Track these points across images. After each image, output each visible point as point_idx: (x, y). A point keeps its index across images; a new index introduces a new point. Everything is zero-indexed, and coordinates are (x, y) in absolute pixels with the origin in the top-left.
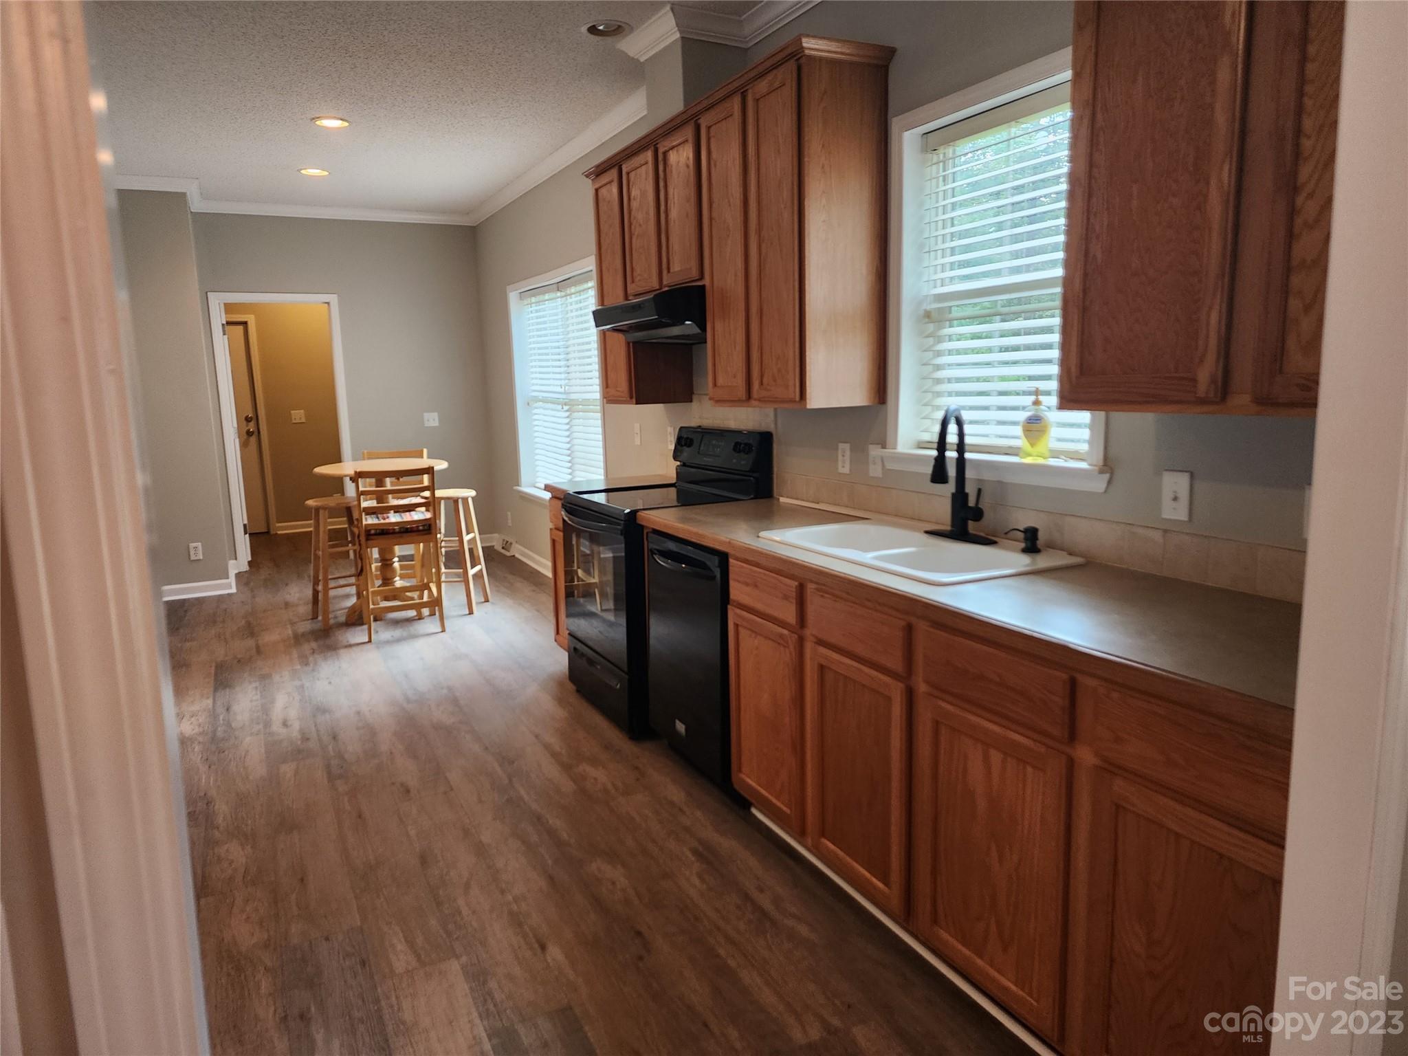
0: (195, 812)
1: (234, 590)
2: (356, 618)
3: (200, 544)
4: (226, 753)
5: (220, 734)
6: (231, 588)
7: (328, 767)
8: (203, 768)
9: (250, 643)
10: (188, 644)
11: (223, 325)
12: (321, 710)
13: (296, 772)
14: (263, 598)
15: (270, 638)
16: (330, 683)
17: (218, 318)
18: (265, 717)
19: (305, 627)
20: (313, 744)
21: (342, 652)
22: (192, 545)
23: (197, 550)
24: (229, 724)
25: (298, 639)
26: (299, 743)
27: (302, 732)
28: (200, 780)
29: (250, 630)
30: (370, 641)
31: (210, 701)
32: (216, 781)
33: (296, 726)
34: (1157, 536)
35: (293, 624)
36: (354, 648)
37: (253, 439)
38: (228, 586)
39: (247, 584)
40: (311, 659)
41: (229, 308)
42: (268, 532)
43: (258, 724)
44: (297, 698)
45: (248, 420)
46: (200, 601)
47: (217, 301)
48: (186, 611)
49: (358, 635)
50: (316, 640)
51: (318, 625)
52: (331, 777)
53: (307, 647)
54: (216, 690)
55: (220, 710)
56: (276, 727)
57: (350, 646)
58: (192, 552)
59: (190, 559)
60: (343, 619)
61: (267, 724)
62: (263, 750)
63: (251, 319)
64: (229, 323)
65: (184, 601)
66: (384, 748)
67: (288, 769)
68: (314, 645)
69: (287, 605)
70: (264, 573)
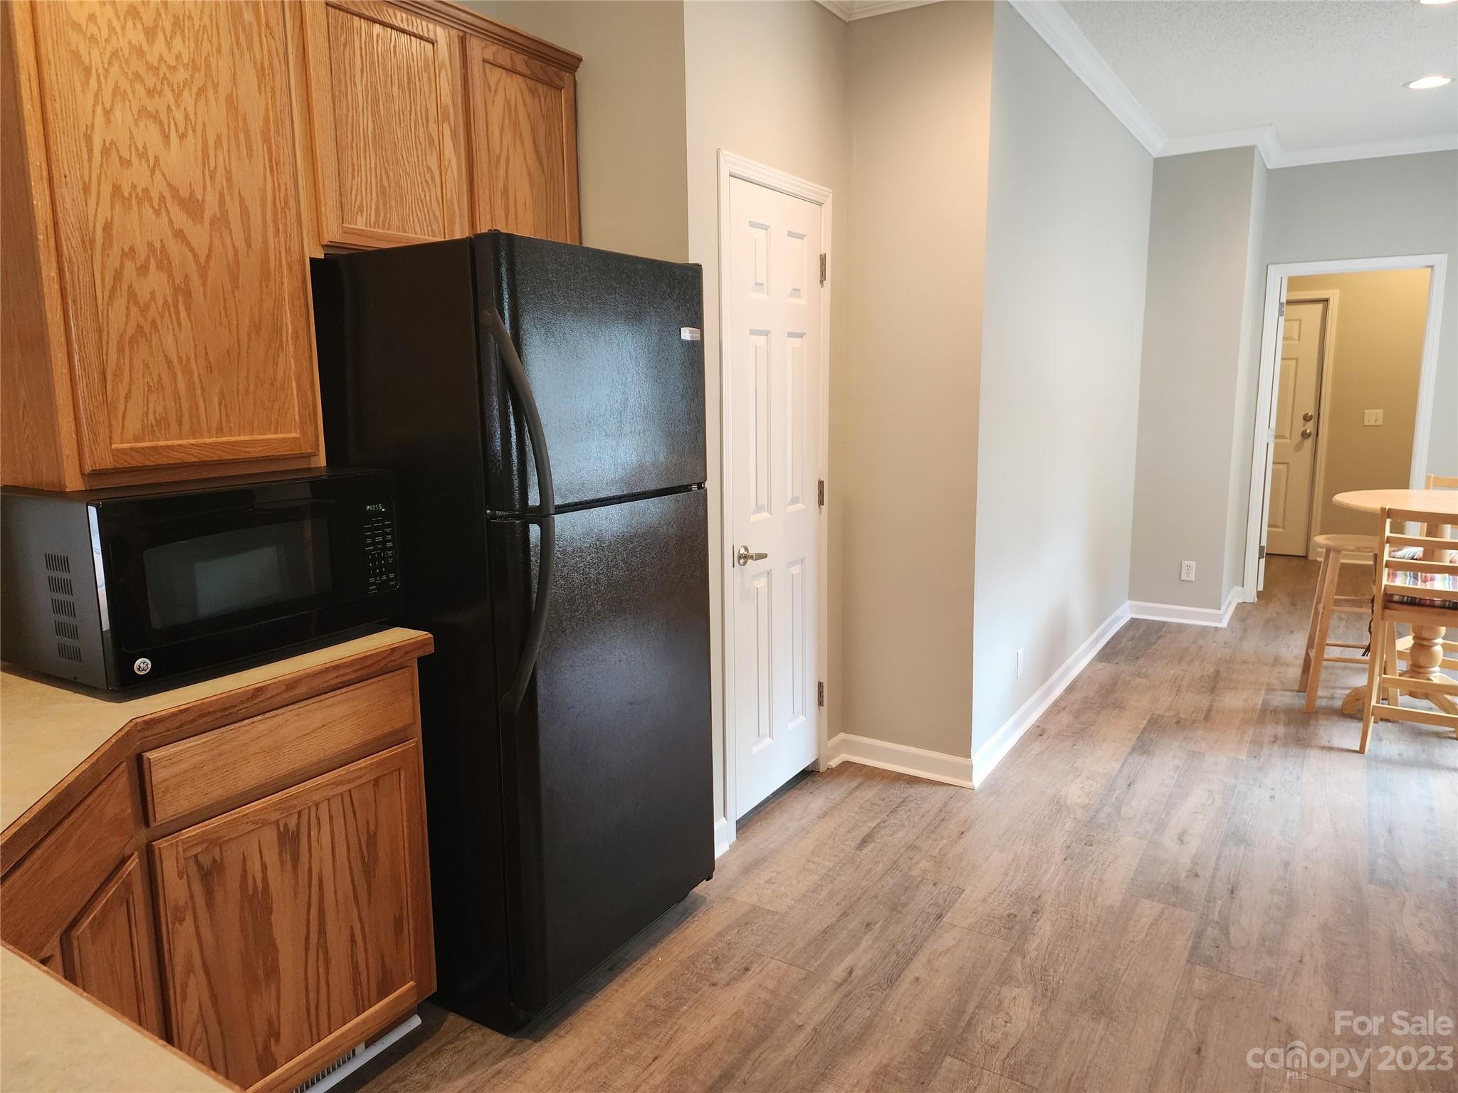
0: (1016, 916)
1: (1224, 624)
2: (1354, 710)
3: (1194, 563)
4: (1094, 847)
5: (1102, 818)
6: (1221, 621)
7: (1199, 935)
8: (1058, 858)
9: (1204, 701)
10: (1138, 680)
11: (1281, 304)
12: (1238, 837)
13: (1155, 923)
14: (1253, 644)
15: (1232, 701)
16: (1272, 797)
17: (1276, 293)
18: (1163, 816)
19: (1285, 699)
20: (1199, 887)
21: (1313, 753)
22: (1185, 563)
23: (1190, 570)
24: (1118, 809)
25: (1266, 714)
26: (1183, 875)
27: (1196, 860)
28: (1046, 872)
29: (1214, 684)
30: (1361, 751)
31: (1117, 766)
32: (1060, 883)
33: (1194, 845)
35: (1270, 689)
36: (1334, 755)
37: (1309, 443)
38: (1222, 618)
39: (1244, 620)
40: (1266, 751)
41: (1294, 283)
42: (1305, 557)
43: (1150, 821)
44: (1219, 803)
45: (1307, 418)
46: (1181, 628)
47: (1278, 275)
48: (1159, 638)
49: (1345, 735)
50: (1287, 724)
51: (1298, 701)
52: (1195, 956)
53: (1270, 730)
54: (1133, 750)
55: (1122, 782)
56: (1168, 840)
57: (1330, 749)
58: (1184, 571)
59: (1180, 577)
60: (1338, 704)
61: (1161, 827)
62: (1134, 866)
63: (1334, 295)
64: (1289, 302)
65: (1164, 624)
66: (1294, 945)
67: (1147, 910)
68: (1281, 730)
69: (1277, 661)
70: (1273, 609)
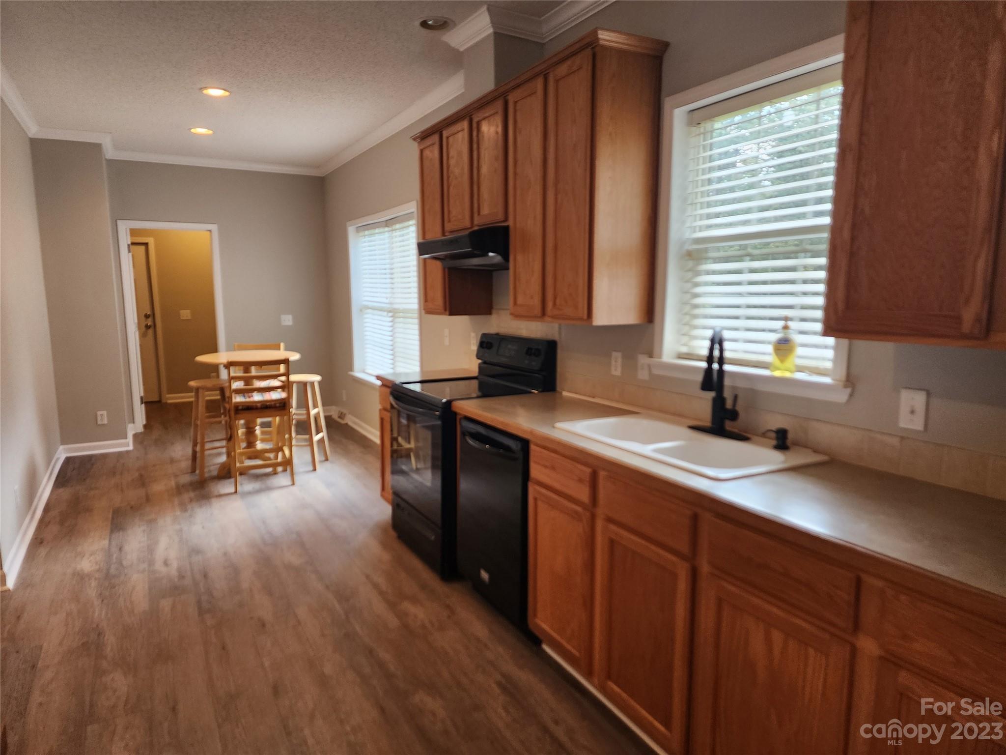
0: (88, 642)
1: (131, 448)
2: (226, 473)
3: (105, 412)
4: (117, 588)
5: (113, 571)
6: (128, 445)
7: (199, 602)
8: (97, 603)
9: (141, 492)
10: (92, 493)
11: (128, 245)
12: (196, 551)
13: (173, 607)
14: (154, 455)
15: (158, 487)
16: (203, 527)
17: (125, 240)
18: (149, 557)
19: (186, 479)
20: (188, 582)
21: (214, 500)
22: (99, 413)
23: (103, 417)
24: (121, 564)
25: (180, 489)
26: (176, 580)
27: (179, 570)
28: (94, 612)
29: (142, 481)
30: (236, 492)
31: (106, 542)
32: (107, 614)
33: (175, 565)
34: (895, 441)
35: (176, 476)
36: (223, 498)
37: (151, 331)
38: (127, 445)
39: (141, 443)
40: (189, 507)
41: (133, 232)
42: (160, 402)
43: (144, 562)
44: (177, 540)
45: (147, 316)
46: (104, 456)
47: (124, 227)
48: (93, 465)
49: (227, 487)
50: (194, 490)
51: (195, 478)
52: (201, 612)
53: (186, 496)
54: (112, 532)
55: (114, 550)
56: (159, 566)
57: (220, 496)
58: (99, 419)
59: (97, 423)
60: (215, 473)
61: (151, 563)
62: (147, 587)
63: (151, 241)
64: (133, 244)
65: (90, 457)
66: (245, 585)
67: (166, 604)
68: (192, 494)
69: (172, 461)
70: (156, 433)
